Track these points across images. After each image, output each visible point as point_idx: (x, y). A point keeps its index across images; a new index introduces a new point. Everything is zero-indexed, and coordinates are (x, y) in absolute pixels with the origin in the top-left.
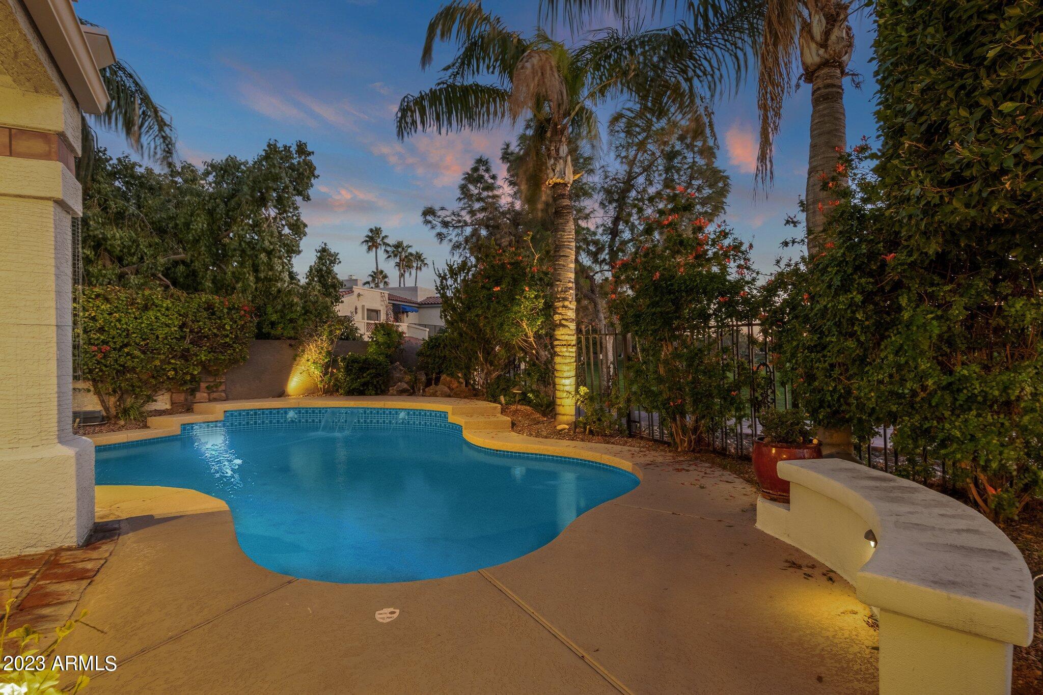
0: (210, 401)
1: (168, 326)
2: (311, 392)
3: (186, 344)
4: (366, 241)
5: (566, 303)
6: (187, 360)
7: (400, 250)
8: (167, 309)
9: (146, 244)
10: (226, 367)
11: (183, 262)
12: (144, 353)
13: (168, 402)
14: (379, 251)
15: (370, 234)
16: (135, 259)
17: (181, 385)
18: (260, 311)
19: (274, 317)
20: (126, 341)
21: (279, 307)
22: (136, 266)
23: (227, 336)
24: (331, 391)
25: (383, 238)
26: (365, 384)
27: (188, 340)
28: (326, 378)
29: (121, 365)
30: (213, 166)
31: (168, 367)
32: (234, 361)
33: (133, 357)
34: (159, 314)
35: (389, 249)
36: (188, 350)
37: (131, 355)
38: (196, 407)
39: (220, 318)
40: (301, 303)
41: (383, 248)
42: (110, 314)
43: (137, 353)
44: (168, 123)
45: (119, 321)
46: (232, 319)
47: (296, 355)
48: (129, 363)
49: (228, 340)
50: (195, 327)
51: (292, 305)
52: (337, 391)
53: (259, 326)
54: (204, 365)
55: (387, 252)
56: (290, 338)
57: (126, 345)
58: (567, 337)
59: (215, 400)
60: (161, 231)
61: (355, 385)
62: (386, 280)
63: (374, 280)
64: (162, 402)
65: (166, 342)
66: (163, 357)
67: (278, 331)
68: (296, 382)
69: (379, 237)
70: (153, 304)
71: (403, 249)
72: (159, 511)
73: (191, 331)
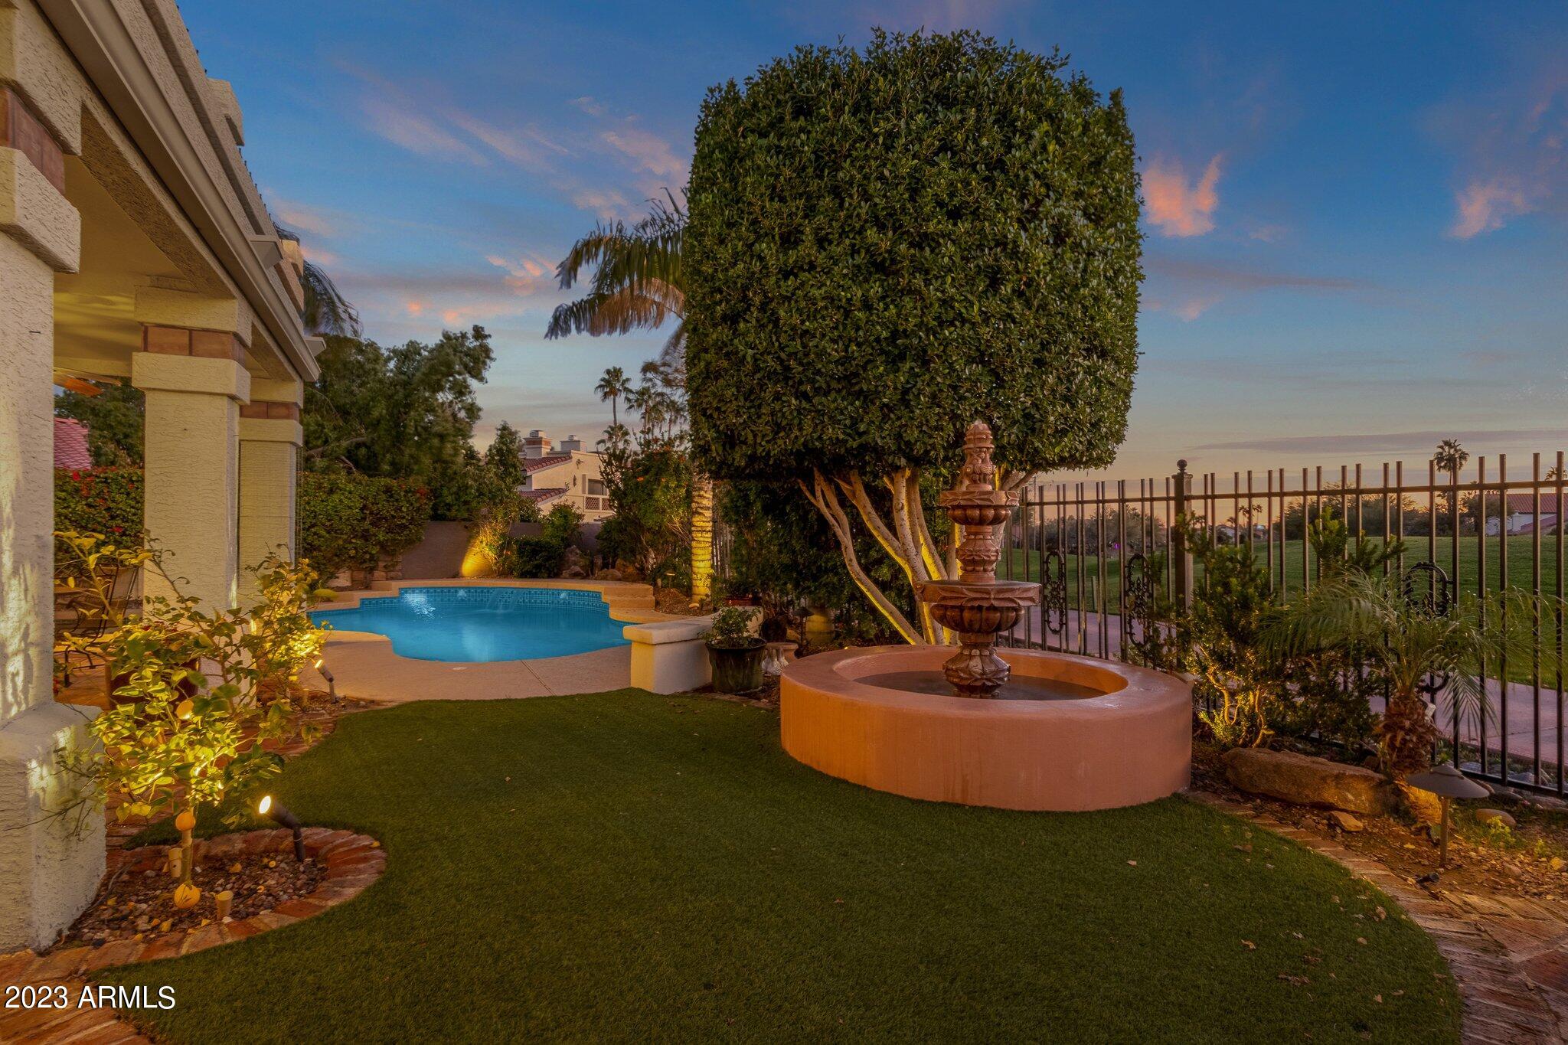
0: (387, 579)
1: (350, 508)
2: (486, 573)
3: (366, 524)
4: (600, 386)
5: (702, 493)
6: (367, 540)
7: (646, 397)
8: (350, 492)
9: (331, 428)
10: (403, 547)
11: (364, 444)
12: (329, 532)
13: (349, 579)
14: (617, 399)
15: (607, 377)
16: (319, 442)
17: (361, 563)
18: (435, 493)
19: (449, 499)
21: (454, 489)
22: (320, 449)
23: (404, 518)
24: (505, 573)
25: (625, 381)
26: (538, 567)
27: (368, 522)
28: (500, 560)
30: (394, 351)
31: (350, 546)
32: (410, 542)
33: (320, 536)
34: (342, 497)
35: (631, 396)
36: (367, 531)
38: (375, 584)
39: (397, 500)
40: (475, 485)
41: (623, 395)
45: (308, 503)
46: (408, 502)
47: (471, 537)
48: (316, 543)
49: (404, 521)
50: (374, 508)
51: (467, 487)
52: (511, 573)
53: (435, 508)
54: (382, 546)
55: (629, 400)
56: (464, 520)
57: (313, 526)
58: (702, 524)
59: (392, 579)
60: (344, 412)
61: (528, 567)
62: (627, 437)
63: (610, 438)
64: (343, 579)
65: (348, 522)
66: (345, 537)
67: (453, 513)
68: (470, 564)
69: (618, 381)
70: (338, 488)
71: (650, 397)
72: (345, 640)
73: (371, 513)
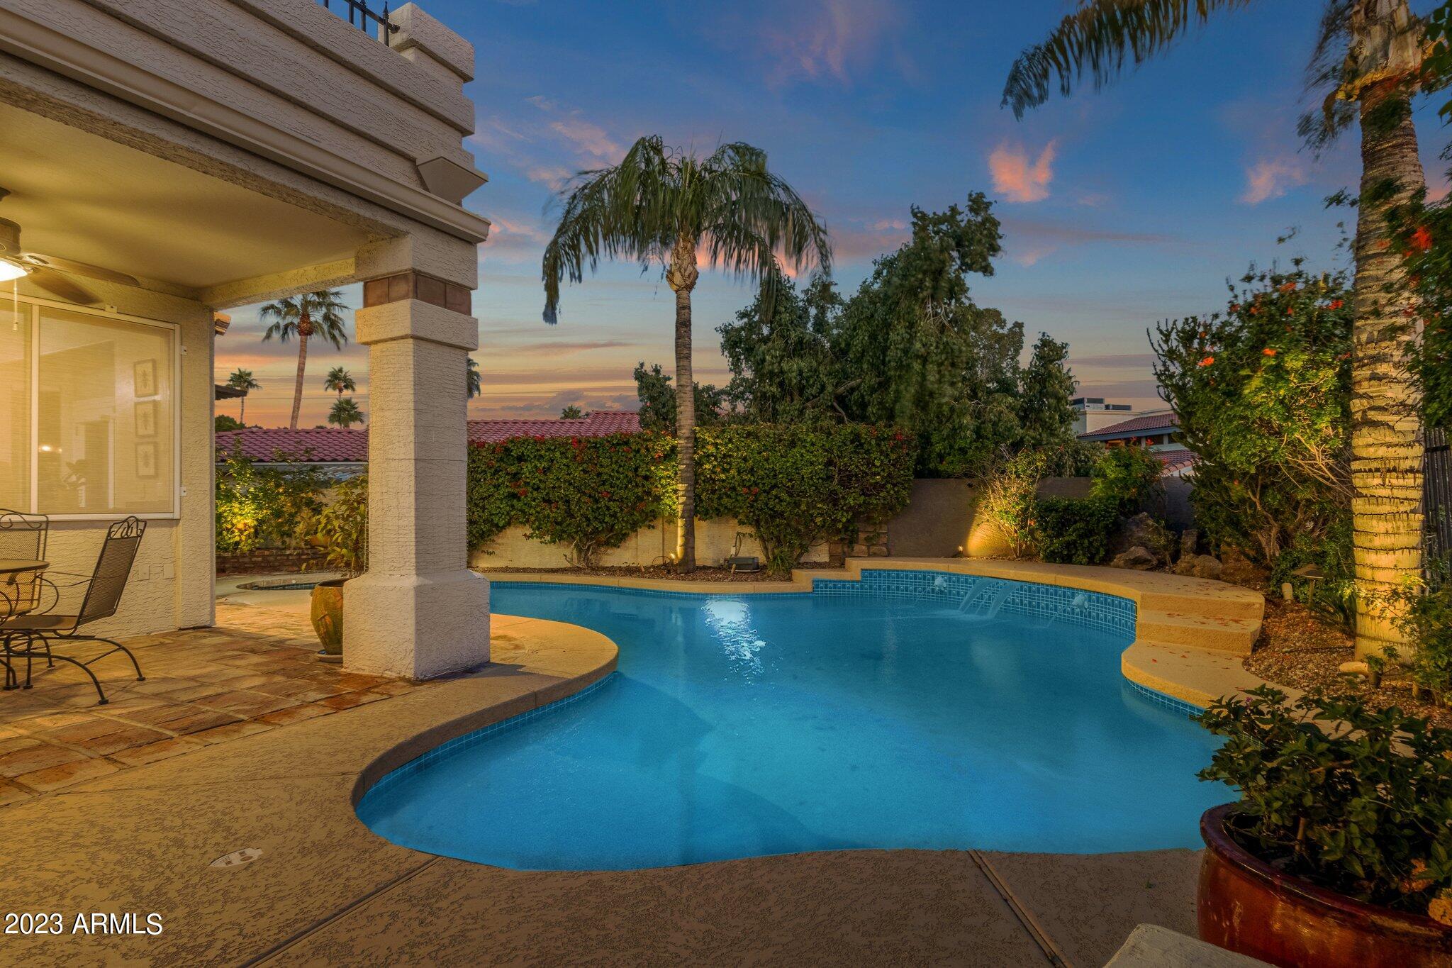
0: (871, 555)
1: (812, 463)
2: (1001, 554)
3: (835, 485)
5: (1383, 369)
6: (835, 505)
8: (813, 444)
10: (882, 514)
12: (790, 495)
13: (827, 554)
18: (922, 440)
19: (940, 448)
20: (774, 482)
21: (947, 433)
23: (878, 474)
24: (1026, 556)
27: (835, 481)
28: (1022, 534)
29: (771, 509)
32: (890, 507)
33: (781, 500)
34: (803, 451)
36: (836, 493)
37: (779, 498)
38: (850, 562)
39: (868, 452)
42: (759, 453)
43: (783, 495)
44: (823, 227)
45: (767, 460)
46: (882, 452)
47: (977, 500)
49: (879, 479)
50: (841, 463)
52: (1038, 556)
53: (921, 461)
54: (856, 512)
56: (964, 476)
57: (774, 487)
59: (875, 555)
61: (1057, 546)
64: (821, 554)
65: (811, 483)
66: (809, 500)
67: (948, 466)
68: (979, 538)
73: (838, 470)
